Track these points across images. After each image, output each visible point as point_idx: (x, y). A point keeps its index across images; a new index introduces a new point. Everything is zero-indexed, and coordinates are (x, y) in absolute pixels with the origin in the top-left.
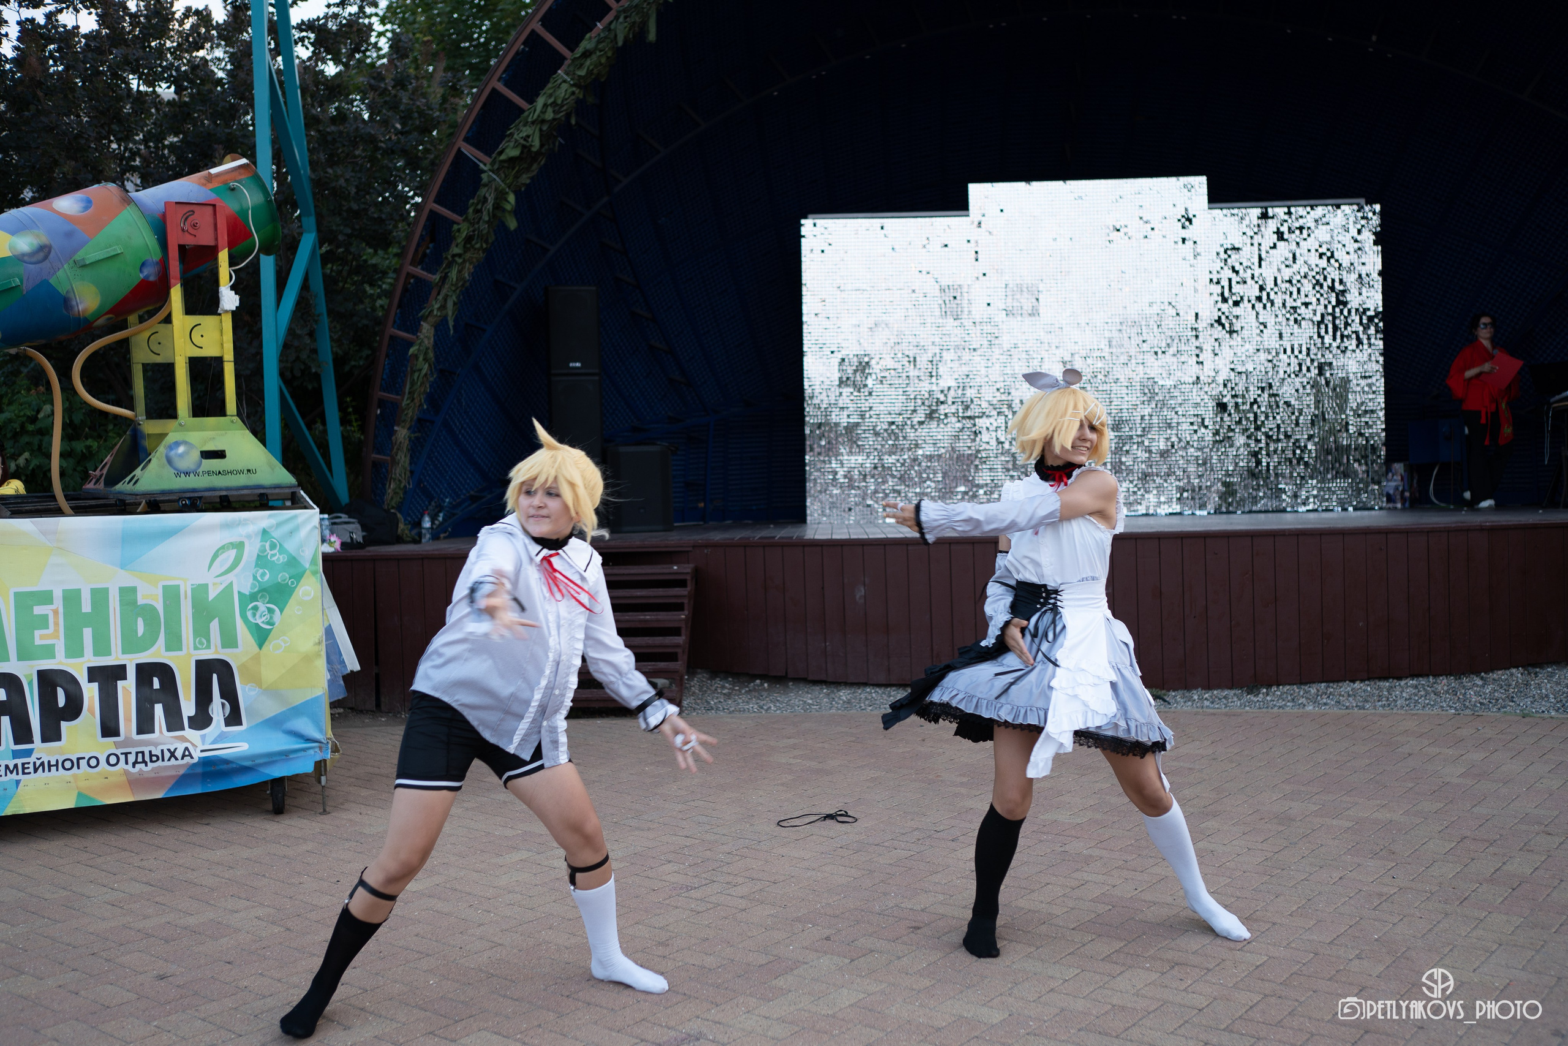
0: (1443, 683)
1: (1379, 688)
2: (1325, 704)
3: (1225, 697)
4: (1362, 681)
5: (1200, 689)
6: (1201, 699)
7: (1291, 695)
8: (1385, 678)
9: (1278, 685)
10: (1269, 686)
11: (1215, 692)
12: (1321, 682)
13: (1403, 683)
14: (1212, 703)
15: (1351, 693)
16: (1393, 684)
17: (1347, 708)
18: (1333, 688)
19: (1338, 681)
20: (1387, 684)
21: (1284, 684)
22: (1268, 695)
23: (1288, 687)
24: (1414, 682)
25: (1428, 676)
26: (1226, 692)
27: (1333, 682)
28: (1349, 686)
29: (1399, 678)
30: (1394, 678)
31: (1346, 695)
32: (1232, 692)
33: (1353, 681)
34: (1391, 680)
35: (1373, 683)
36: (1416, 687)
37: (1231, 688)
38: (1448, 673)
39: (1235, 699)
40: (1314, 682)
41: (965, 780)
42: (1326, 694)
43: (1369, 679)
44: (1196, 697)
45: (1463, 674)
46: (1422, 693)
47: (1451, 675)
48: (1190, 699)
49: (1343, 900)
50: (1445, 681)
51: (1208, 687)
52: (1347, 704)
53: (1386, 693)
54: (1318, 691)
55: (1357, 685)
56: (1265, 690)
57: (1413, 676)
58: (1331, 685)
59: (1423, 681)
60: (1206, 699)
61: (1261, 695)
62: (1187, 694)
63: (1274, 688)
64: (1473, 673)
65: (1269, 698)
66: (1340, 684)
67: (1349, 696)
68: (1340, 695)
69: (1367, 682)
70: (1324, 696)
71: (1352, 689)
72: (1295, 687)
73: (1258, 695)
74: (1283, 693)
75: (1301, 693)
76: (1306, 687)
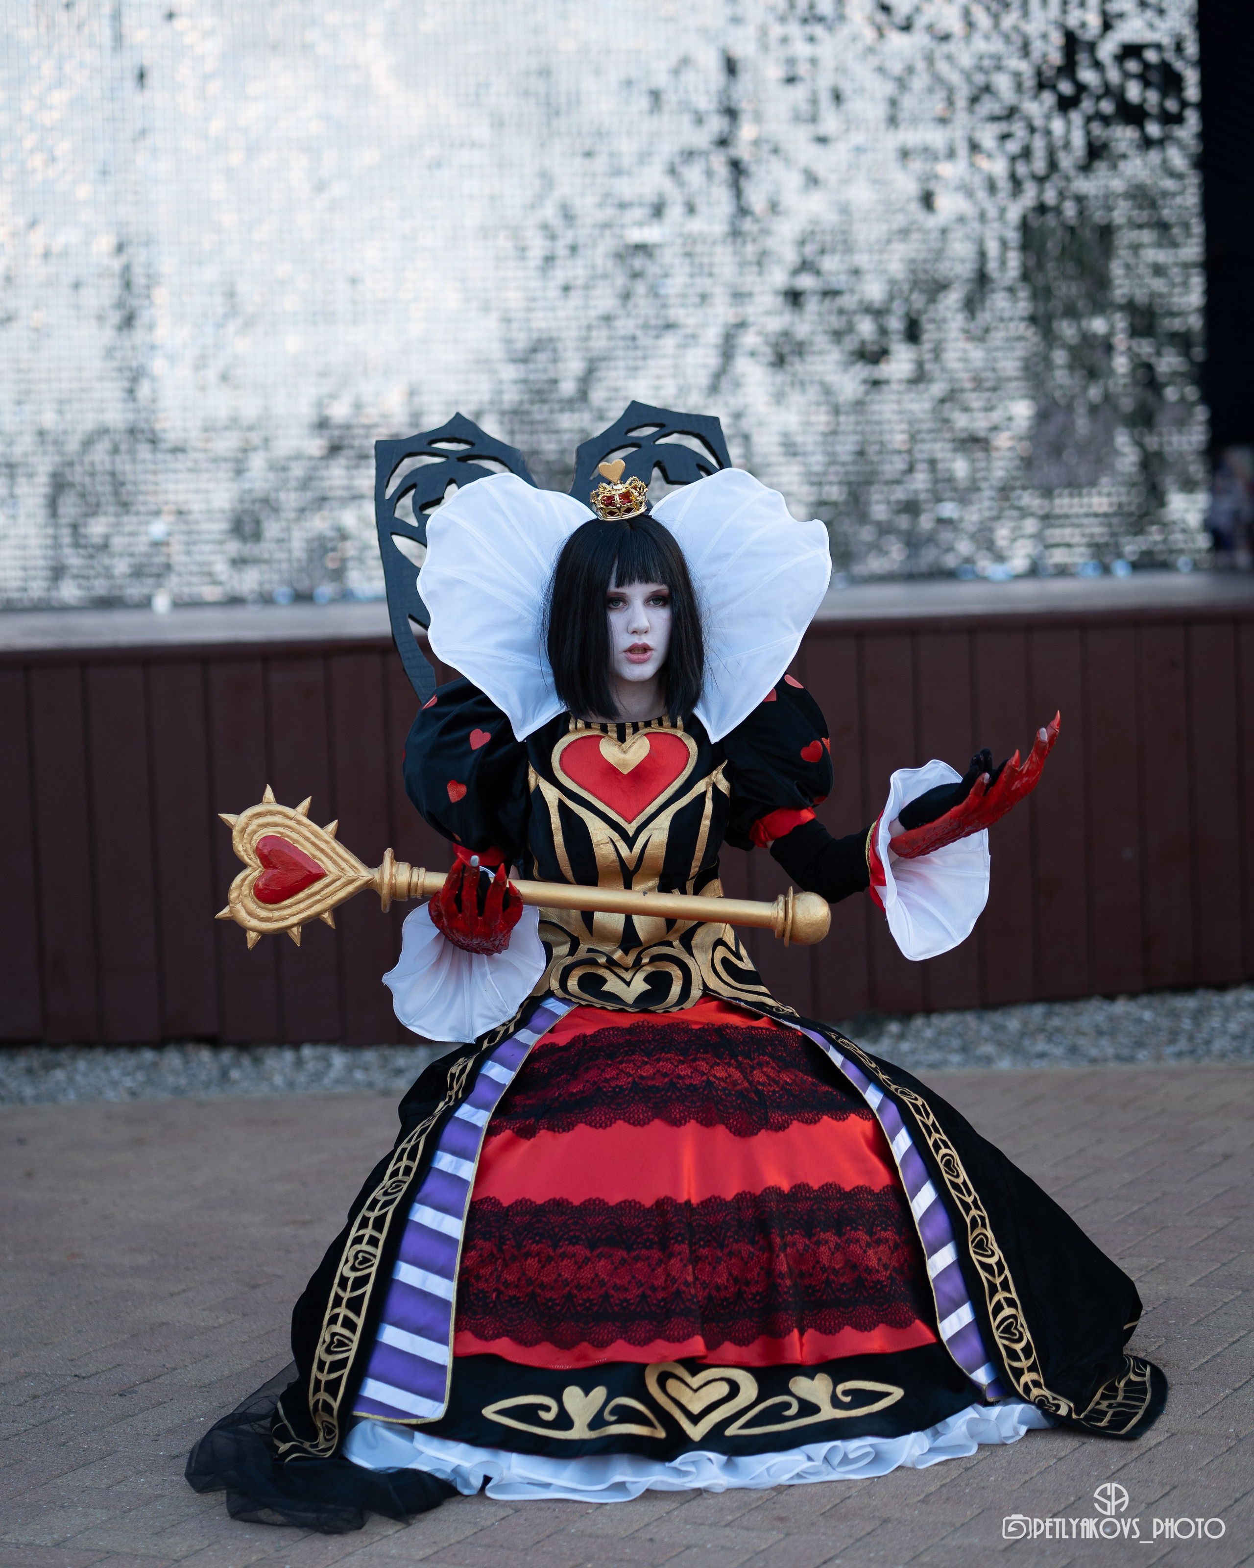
1: (1171, 1012)
2: (1042, 1055)
4: (1133, 995)
7: (960, 1035)
8: (1187, 988)
10: (906, 1015)
13: (1228, 997)
15: (1105, 1026)
16: (1205, 1002)
17: (1094, 1061)
18: (1061, 1016)
19: (1073, 998)
20: (1192, 1002)
22: (901, 1037)
23: (952, 1016)
27: (1062, 1000)
31: (1091, 1031)
33: (1110, 996)
34: (1201, 992)
35: (1157, 1001)
41: (143, 1260)
42: (1042, 1030)
43: (1148, 991)
49: (1043, 1465)
52: (1094, 1052)
53: (1187, 1023)
54: (1025, 1023)
55: (1121, 1007)
56: (894, 1028)
58: (1057, 1008)
63: (918, 1022)
65: (905, 1046)
66: (1081, 1006)
67: (1100, 1033)
68: (1079, 1032)
69: (1144, 1000)
70: (1041, 1037)
71: (1111, 1019)
72: (970, 1019)
73: (875, 1040)
74: (940, 1033)
75: (986, 1030)
76: (996, 1017)
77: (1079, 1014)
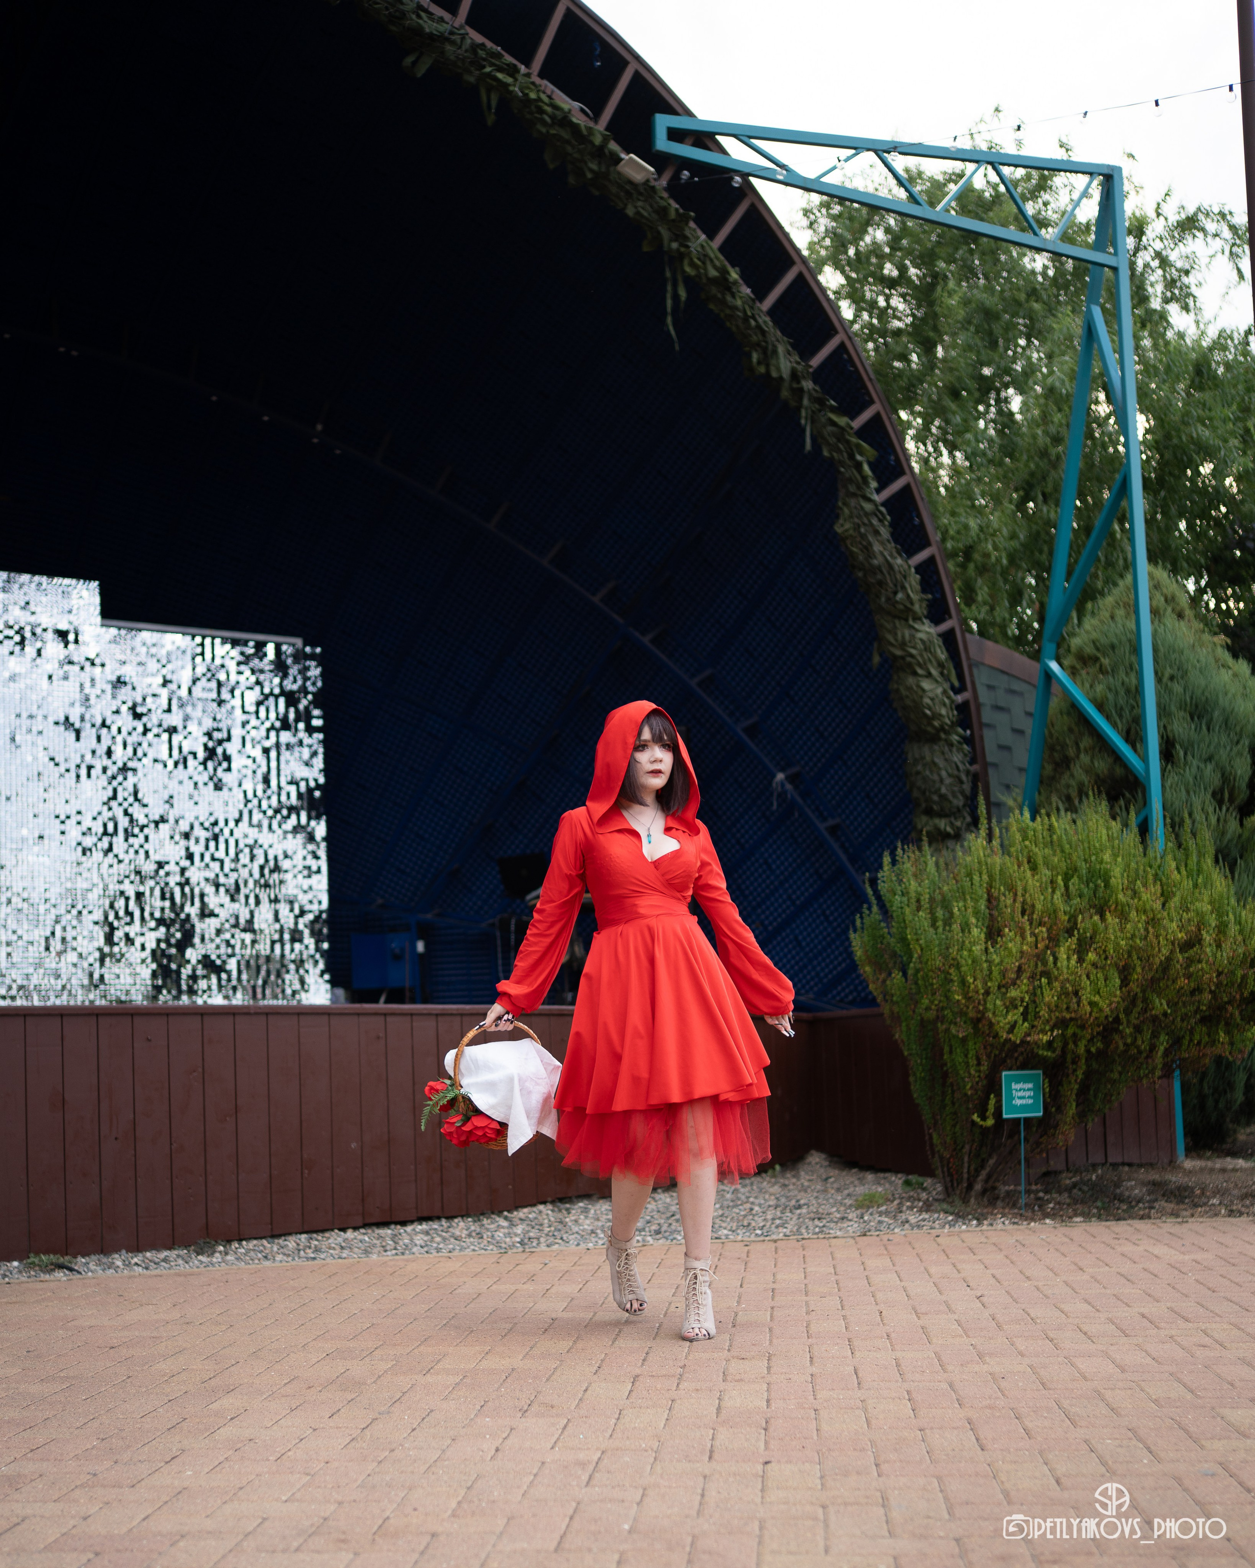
0: (460, 1226)
1: (380, 1237)
2: (313, 1259)
3: (165, 1260)
4: (355, 1228)
5: (124, 1252)
6: (127, 1264)
7: (261, 1252)
8: (384, 1224)
9: (240, 1240)
11: (148, 1254)
12: (301, 1233)
13: (409, 1228)
14: (147, 1268)
15: (343, 1244)
16: (396, 1232)
18: (318, 1240)
19: (323, 1231)
20: (389, 1232)
21: (248, 1239)
22: (226, 1254)
23: (255, 1242)
24: (424, 1226)
25: (439, 1218)
26: (165, 1254)
27: (316, 1232)
28: (339, 1236)
29: (404, 1223)
30: (396, 1223)
31: (337, 1247)
32: (172, 1254)
33: (343, 1230)
34: (393, 1226)
35: (369, 1231)
36: (427, 1233)
37: (170, 1248)
38: (464, 1215)
39: (180, 1262)
40: (290, 1234)
42: (310, 1248)
43: (365, 1225)
44: (119, 1263)
45: (483, 1214)
46: (438, 1239)
47: (468, 1215)
48: (111, 1266)
50: (462, 1224)
51: (137, 1248)
53: (391, 1242)
54: (298, 1244)
55: (350, 1234)
56: (221, 1248)
57: (422, 1219)
58: (315, 1235)
59: (435, 1225)
60: (136, 1264)
61: (217, 1255)
62: (105, 1260)
63: (235, 1244)
64: (493, 1213)
65: (229, 1258)
66: (327, 1235)
67: (342, 1248)
68: (330, 1248)
69: (362, 1231)
70: (308, 1251)
71: (345, 1240)
72: (265, 1242)
73: (212, 1254)
74: (248, 1251)
75: (275, 1249)
76: (281, 1241)
77: (328, 1238)
